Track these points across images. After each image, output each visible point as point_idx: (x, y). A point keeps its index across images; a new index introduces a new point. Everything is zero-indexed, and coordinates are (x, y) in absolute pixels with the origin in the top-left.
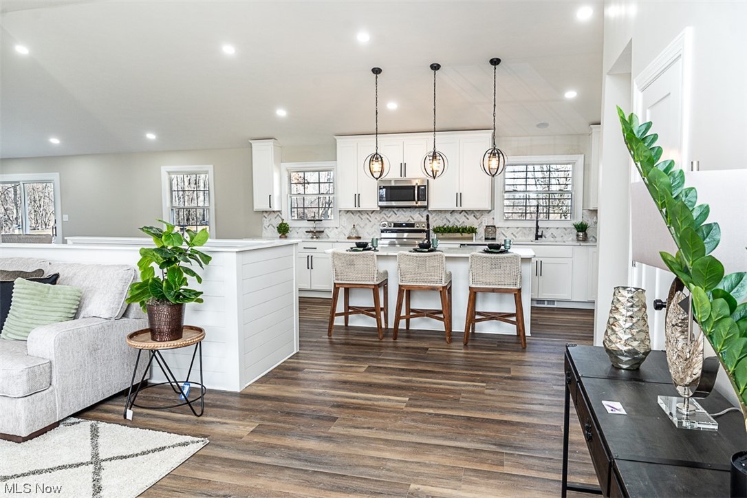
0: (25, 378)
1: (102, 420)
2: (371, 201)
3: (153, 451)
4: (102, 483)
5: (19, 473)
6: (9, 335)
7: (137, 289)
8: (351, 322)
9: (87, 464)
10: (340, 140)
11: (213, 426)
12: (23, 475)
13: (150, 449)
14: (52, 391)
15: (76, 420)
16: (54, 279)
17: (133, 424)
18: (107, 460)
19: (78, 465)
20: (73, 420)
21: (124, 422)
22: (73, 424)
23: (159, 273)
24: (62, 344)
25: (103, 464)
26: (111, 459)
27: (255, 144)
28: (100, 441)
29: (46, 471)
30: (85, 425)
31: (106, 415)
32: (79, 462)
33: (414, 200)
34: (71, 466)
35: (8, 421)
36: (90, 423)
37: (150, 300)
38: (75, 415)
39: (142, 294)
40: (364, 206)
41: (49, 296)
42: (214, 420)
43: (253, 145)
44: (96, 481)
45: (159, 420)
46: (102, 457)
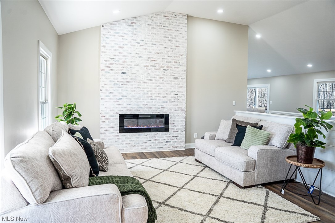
0: (245, 164)
1: (272, 190)
3: (290, 212)
4: (266, 216)
5: (238, 199)
6: (243, 147)
7: (293, 136)
9: (262, 206)
11: (324, 213)
12: (239, 201)
13: (289, 210)
14: (254, 172)
15: (262, 187)
16: (261, 128)
17: (283, 196)
18: (270, 207)
19: (258, 205)
20: (261, 186)
21: (280, 194)
22: (260, 188)
23: (304, 131)
24: (260, 153)
25: (268, 208)
26: (272, 208)
28: (269, 198)
29: (247, 202)
30: (264, 190)
31: (273, 189)
32: (259, 204)
34: (256, 204)
35: (238, 179)
36: (266, 189)
37: (299, 142)
39: (296, 139)
41: (258, 134)
42: (325, 210)
44: (264, 214)
45: (296, 199)
46: (268, 205)
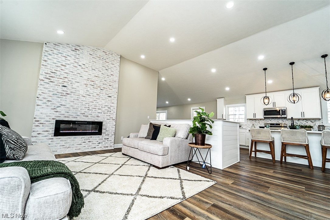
0: (162, 150)
1: (180, 168)
2: (261, 115)
3: (198, 181)
4: (183, 186)
5: (160, 177)
6: (159, 139)
7: (192, 129)
8: (258, 156)
9: (178, 179)
10: (247, 96)
11: (216, 178)
12: (161, 178)
13: (197, 180)
14: (168, 156)
15: (173, 167)
16: (170, 126)
17: (189, 171)
18: (184, 180)
19: (175, 179)
20: (172, 166)
21: (186, 170)
22: (172, 167)
23: (198, 125)
24: (172, 142)
25: (183, 180)
26: (185, 180)
27: (218, 100)
28: (181, 174)
29: (167, 178)
30: (176, 169)
31: (181, 167)
32: (176, 178)
33: (280, 115)
34: (173, 179)
35: (157, 162)
36: (177, 168)
37: (195, 133)
38: (173, 165)
39: (194, 131)
40: (257, 117)
41: (169, 130)
42: (216, 176)
43: (217, 100)
44: (181, 185)
46: (182, 178)
